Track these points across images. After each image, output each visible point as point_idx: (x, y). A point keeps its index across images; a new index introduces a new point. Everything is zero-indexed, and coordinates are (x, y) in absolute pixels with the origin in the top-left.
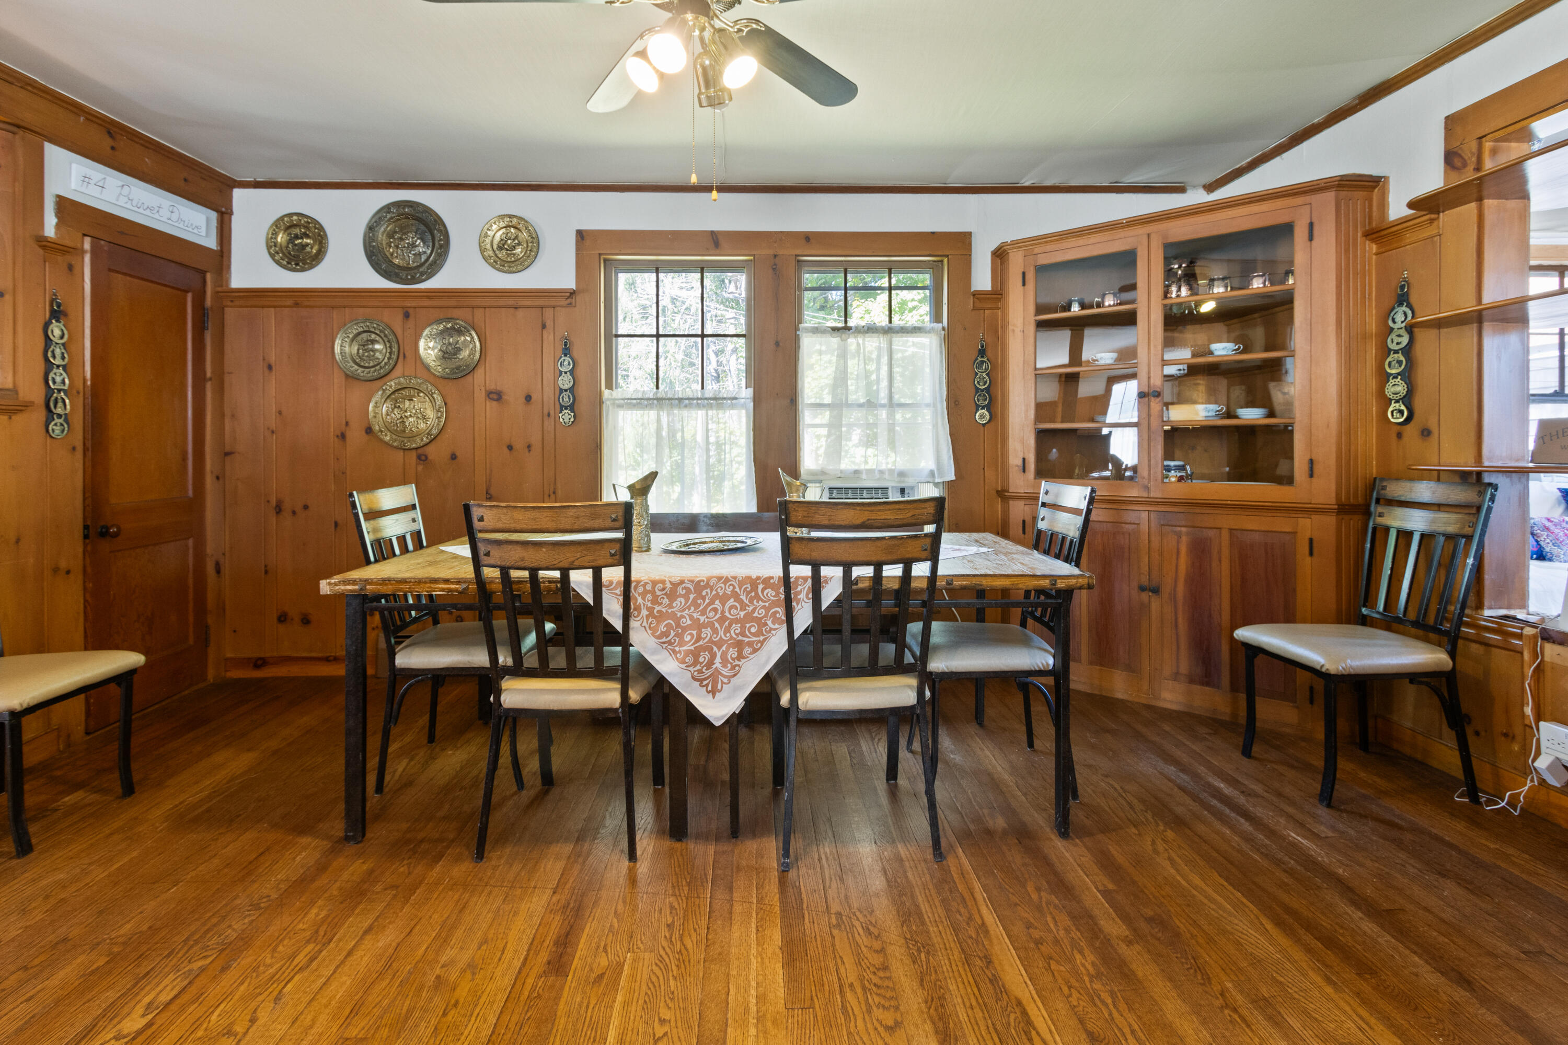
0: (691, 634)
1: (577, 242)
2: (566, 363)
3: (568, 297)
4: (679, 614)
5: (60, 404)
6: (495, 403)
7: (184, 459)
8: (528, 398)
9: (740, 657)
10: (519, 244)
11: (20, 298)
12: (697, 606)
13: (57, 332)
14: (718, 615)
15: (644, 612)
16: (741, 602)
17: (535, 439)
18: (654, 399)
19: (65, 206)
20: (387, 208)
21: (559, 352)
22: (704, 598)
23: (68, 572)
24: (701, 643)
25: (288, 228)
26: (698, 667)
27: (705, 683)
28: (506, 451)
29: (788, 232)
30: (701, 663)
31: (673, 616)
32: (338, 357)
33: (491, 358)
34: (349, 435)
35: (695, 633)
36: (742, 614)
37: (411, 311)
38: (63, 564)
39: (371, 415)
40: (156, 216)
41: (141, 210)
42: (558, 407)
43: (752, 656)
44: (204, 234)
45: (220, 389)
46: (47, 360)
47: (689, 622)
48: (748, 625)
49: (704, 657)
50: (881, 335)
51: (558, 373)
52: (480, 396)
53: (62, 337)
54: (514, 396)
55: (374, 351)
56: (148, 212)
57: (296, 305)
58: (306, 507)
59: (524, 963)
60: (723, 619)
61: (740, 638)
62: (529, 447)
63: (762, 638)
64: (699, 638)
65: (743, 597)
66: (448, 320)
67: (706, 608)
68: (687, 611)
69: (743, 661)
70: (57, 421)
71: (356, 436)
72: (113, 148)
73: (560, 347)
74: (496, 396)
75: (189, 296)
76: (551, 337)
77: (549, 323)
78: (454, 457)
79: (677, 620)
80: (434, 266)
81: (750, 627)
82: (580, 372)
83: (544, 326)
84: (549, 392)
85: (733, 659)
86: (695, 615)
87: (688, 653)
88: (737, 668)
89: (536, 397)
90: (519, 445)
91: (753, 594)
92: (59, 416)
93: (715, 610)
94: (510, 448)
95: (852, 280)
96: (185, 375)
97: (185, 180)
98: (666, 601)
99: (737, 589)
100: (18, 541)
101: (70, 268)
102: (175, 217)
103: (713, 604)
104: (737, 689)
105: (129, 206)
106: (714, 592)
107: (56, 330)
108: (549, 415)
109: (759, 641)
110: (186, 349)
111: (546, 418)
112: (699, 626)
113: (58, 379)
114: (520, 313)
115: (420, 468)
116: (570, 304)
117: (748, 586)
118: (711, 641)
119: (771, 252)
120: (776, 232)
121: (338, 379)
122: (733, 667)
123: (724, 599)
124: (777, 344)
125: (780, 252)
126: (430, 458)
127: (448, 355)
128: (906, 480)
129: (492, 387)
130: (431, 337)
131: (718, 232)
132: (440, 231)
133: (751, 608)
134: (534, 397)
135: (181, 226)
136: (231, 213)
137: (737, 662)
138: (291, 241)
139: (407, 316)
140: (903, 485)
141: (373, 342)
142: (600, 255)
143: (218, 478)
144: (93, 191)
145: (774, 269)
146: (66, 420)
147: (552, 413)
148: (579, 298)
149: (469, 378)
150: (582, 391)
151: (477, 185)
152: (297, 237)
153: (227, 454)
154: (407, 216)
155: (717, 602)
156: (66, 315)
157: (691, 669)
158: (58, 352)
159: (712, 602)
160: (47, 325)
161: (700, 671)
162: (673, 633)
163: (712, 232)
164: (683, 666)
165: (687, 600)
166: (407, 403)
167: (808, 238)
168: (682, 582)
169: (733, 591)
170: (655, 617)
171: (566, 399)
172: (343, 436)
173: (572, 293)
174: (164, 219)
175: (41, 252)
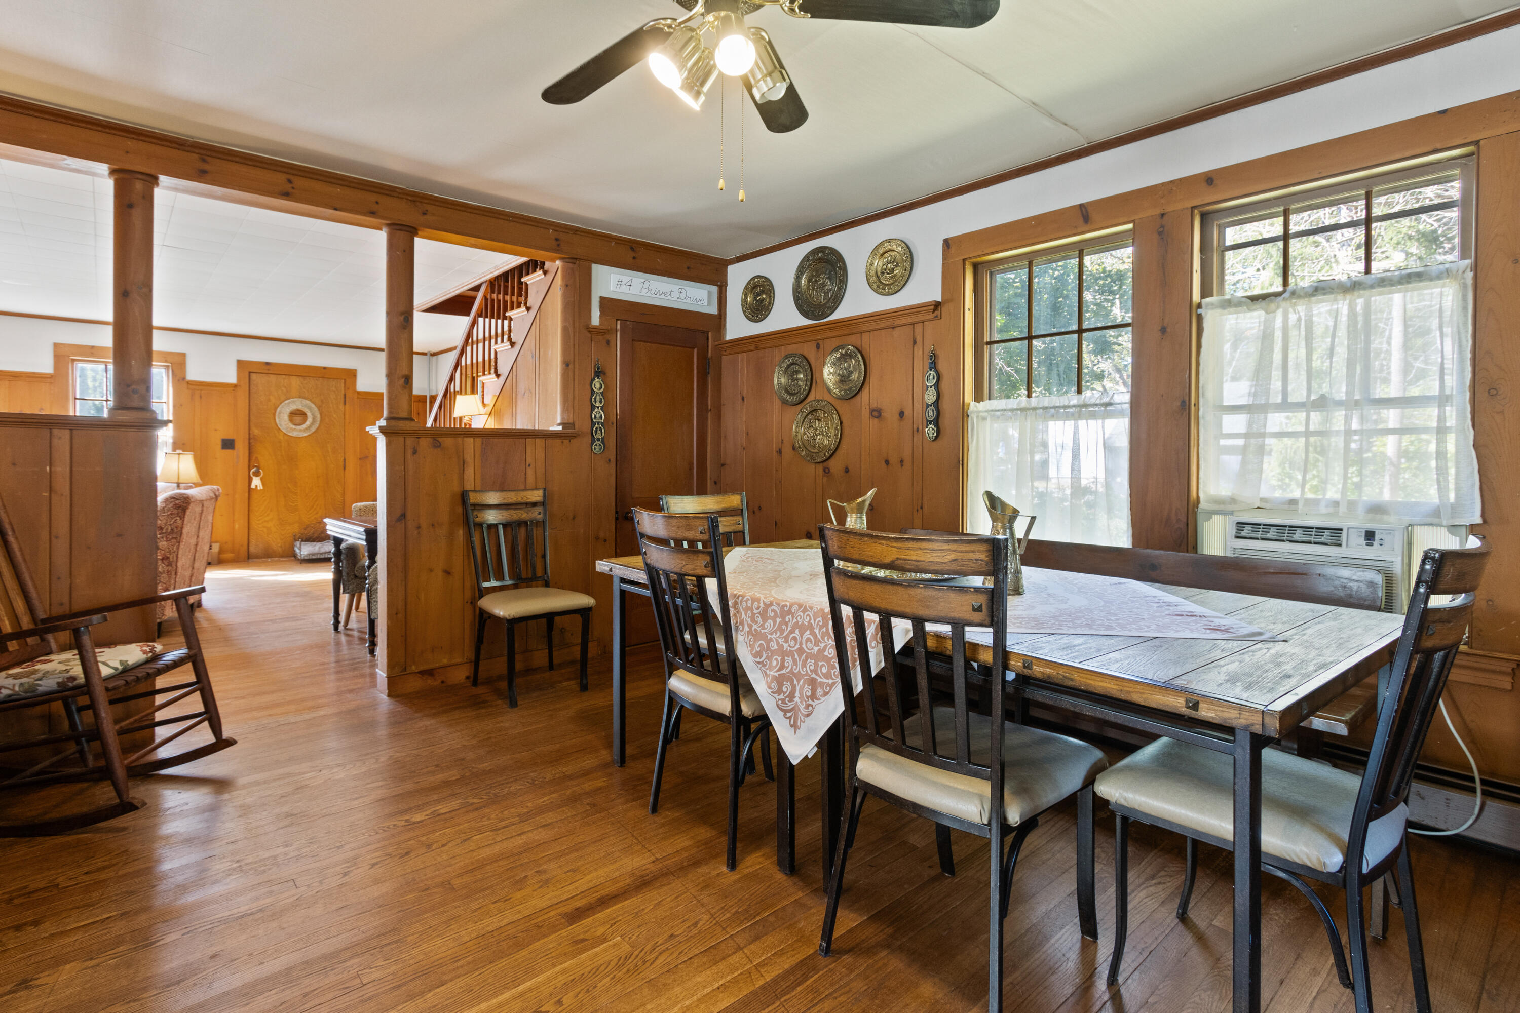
0: (776, 659)
1: (944, 251)
2: (931, 377)
3: (934, 311)
4: (769, 636)
5: (599, 432)
6: (876, 420)
7: (691, 469)
8: (902, 414)
9: (813, 697)
10: (897, 266)
11: (577, 366)
12: (782, 632)
13: (598, 386)
14: (797, 646)
15: (747, 629)
16: (815, 636)
17: (907, 454)
18: (1017, 409)
19: (607, 304)
20: (806, 259)
21: (927, 366)
22: (787, 624)
23: (605, 541)
24: (783, 671)
25: (753, 288)
26: (782, 697)
27: (789, 715)
28: (883, 463)
29: (1180, 180)
30: (785, 693)
31: (763, 637)
32: (776, 387)
33: (873, 379)
34: (783, 451)
35: (779, 659)
36: (816, 649)
37: (821, 343)
38: (602, 535)
39: (794, 433)
40: (669, 298)
41: (658, 296)
42: (925, 421)
43: (823, 699)
44: (706, 304)
45: (719, 417)
46: (592, 405)
47: (776, 647)
48: (820, 664)
49: (786, 688)
50: (1340, 297)
51: (925, 388)
52: (866, 413)
53: (600, 389)
54: (891, 414)
55: (798, 380)
56: (662, 297)
57: (757, 348)
58: (760, 508)
59: (568, 899)
60: (801, 651)
61: (814, 676)
62: (902, 461)
63: (831, 681)
64: (782, 667)
65: (817, 631)
66: (843, 347)
67: (788, 635)
68: (774, 635)
69: (817, 702)
70: (597, 442)
71: (787, 451)
72: (634, 258)
73: (927, 362)
74: (877, 413)
75: (695, 350)
76: (921, 352)
77: (919, 339)
78: (847, 470)
79: (768, 642)
80: (836, 300)
81: (823, 665)
82: (944, 385)
83: (915, 343)
84: (918, 406)
85: (808, 697)
86: (780, 640)
87: (775, 678)
88: (810, 708)
89: (908, 413)
90: (894, 460)
91: (824, 629)
92: (598, 440)
93: (795, 639)
94: (887, 462)
95: (1299, 222)
96: (692, 408)
97: (688, 268)
98: (760, 620)
99: (812, 622)
100: (574, 518)
101: (608, 342)
102: (683, 296)
103: (794, 632)
104: (811, 731)
105: (649, 294)
106: (795, 620)
107: (597, 383)
108: (918, 430)
109: (828, 685)
110: (693, 389)
111: (915, 432)
112: (784, 654)
113: (598, 416)
114: (897, 332)
115: (825, 479)
116: (937, 316)
117: (820, 619)
118: (791, 672)
119: (1158, 211)
120: (1163, 184)
121: (777, 403)
122: (808, 706)
123: (802, 629)
124: (1163, 330)
125: (1169, 209)
126: (832, 471)
127: (843, 379)
128: (1385, 517)
129: (874, 405)
130: (834, 364)
131: (1088, 203)
132: (840, 268)
133: (823, 645)
134: (906, 413)
135: (688, 301)
136: (726, 286)
137: (810, 702)
138: (755, 299)
139: (818, 347)
140: (1371, 526)
141: (797, 372)
142: (964, 260)
143: (715, 483)
144: (625, 289)
145: (1160, 233)
146: (603, 442)
147: (920, 428)
148: (945, 309)
149: (858, 397)
150: (945, 405)
151: (865, 218)
152: (758, 295)
153: (723, 465)
154: (820, 260)
155: (797, 631)
156: (605, 374)
157: (776, 695)
158: (598, 398)
159: (792, 632)
160: (593, 380)
161: (783, 701)
162: (765, 656)
163: (1081, 206)
164: (770, 691)
165: (775, 622)
166: (817, 422)
167: (1209, 179)
168: (771, 604)
169: (809, 622)
170: (753, 635)
171: (931, 414)
172: (780, 452)
173: (937, 305)
174: (675, 299)
175: (589, 335)
